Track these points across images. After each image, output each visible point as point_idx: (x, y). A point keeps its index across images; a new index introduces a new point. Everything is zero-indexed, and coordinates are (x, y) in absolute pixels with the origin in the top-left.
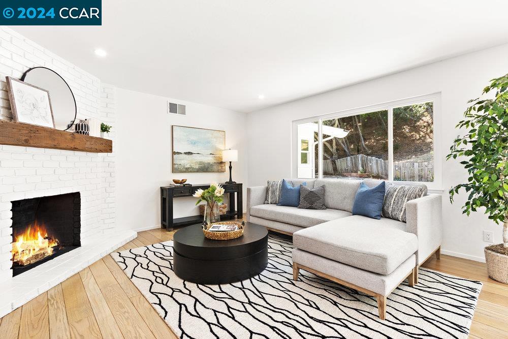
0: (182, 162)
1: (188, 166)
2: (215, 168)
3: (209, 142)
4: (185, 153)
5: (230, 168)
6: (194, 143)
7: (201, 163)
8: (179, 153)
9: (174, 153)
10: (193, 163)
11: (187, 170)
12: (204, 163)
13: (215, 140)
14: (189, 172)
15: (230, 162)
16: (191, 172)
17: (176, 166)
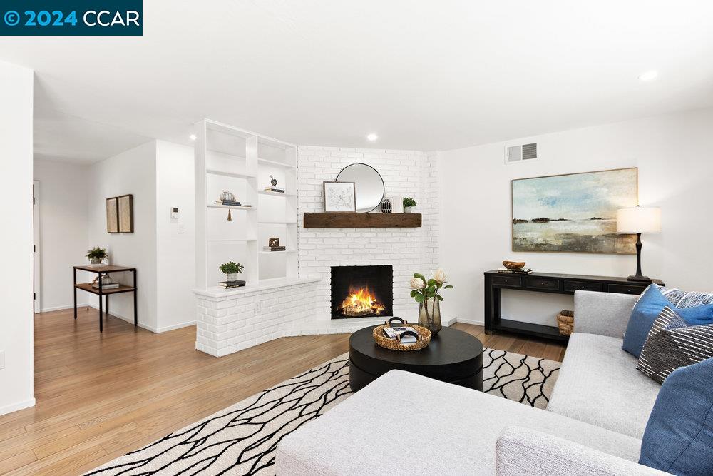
0: (529, 235)
1: (540, 241)
2: (606, 244)
3: (587, 197)
4: (535, 221)
5: (639, 246)
6: (553, 202)
7: (568, 236)
8: (522, 221)
9: (515, 222)
10: (550, 237)
11: (538, 248)
12: (575, 236)
13: (605, 190)
14: (542, 251)
15: (639, 235)
16: (546, 251)
17: (518, 241)
